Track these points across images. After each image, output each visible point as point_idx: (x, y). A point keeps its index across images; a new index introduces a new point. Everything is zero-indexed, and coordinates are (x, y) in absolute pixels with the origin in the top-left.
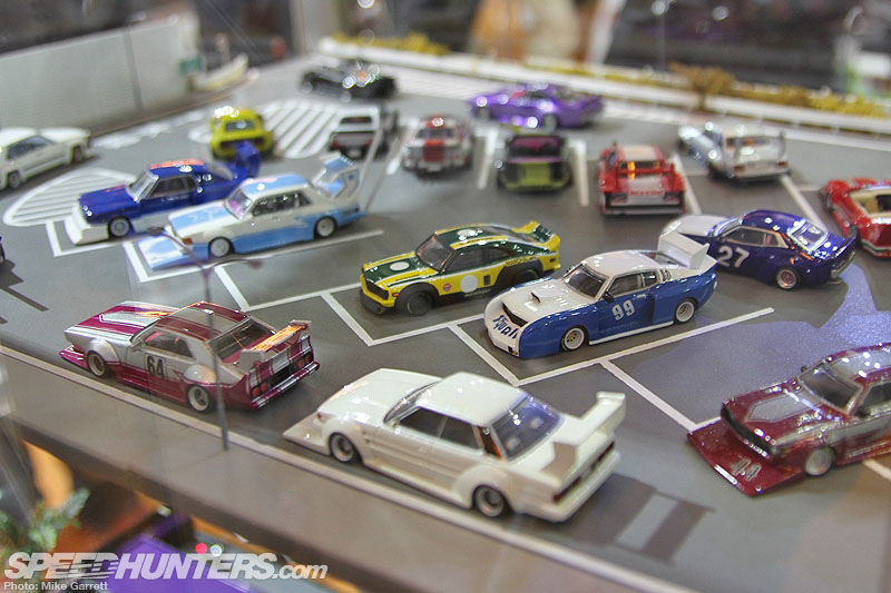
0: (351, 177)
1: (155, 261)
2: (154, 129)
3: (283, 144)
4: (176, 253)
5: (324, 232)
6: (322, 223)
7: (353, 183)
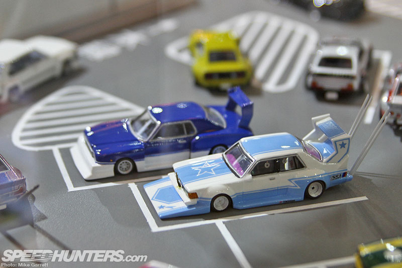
0: (343, 145)
1: (162, 210)
2: (131, 39)
3: (260, 73)
4: (182, 204)
5: (313, 194)
6: (312, 186)
7: (344, 150)
